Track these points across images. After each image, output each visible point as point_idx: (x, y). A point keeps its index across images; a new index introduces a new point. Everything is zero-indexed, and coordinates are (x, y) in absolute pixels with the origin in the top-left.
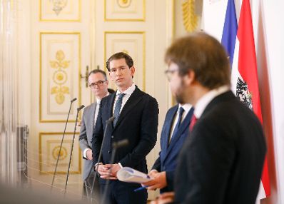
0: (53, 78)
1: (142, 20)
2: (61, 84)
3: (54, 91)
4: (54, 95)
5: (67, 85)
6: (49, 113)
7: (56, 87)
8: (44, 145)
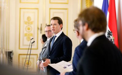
0: (26, 29)
1: (66, 3)
2: (29, 32)
3: (26, 35)
4: (26, 37)
5: (32, 32)
6: (23, 45)
7: (27, 33)
8: (21, 60)
